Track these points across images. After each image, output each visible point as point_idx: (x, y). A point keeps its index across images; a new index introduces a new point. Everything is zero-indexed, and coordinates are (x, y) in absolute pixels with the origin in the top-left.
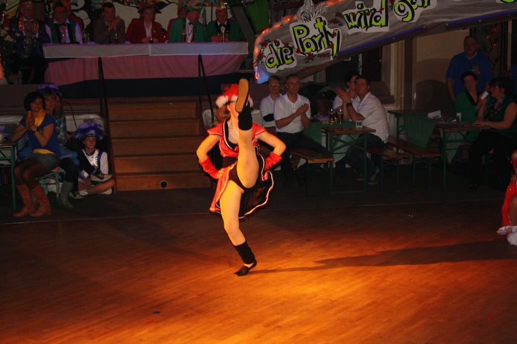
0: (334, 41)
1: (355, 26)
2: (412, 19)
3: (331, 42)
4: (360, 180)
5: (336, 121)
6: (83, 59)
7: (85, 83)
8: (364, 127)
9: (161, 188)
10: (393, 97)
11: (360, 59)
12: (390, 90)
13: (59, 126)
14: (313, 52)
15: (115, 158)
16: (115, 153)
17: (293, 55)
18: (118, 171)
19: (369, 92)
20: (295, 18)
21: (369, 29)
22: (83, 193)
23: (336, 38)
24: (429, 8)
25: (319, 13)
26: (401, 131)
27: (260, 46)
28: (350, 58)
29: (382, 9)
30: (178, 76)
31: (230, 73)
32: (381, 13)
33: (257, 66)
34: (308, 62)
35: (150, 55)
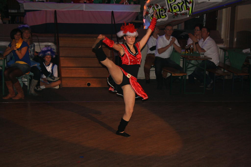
0: (190, 6)
3: (188, 7)
4: (202, 86)
5: (189, 52)
6: (46, 11)
7: (46, 24)
8: (205, 56)
9: (87, 86)
10: (223, 39)
11: (205, 17)
12: (221, 35)
13: (31, 49)
14: (178, 12)
15: (61, 68)
16: (62, 65)
17: (166, 14)
18: (63, 75)
19: (209, 36)
22: (43, 87)
23: (191, 4)
26: (226, 59)
27: (147, 8)
28: (199, 16)
30: (100, 23)
31: (129, 22)
33: (145, 19)
34: (174, 17)
35: (84, 10)
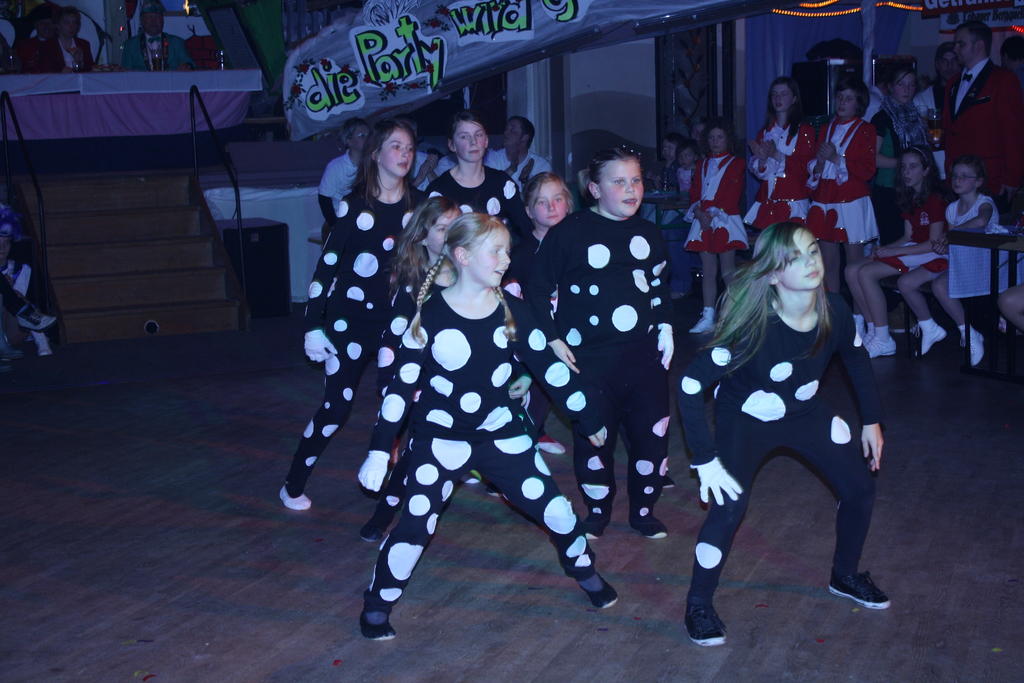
0: (434, 58)
1: (472, 31)
2: (574, 16)
3: (429, 62)
9: (147, 335)
11: (467, 97)
14: (395, 79)
15: (53, 282)
17: (357, 87)
18: (63, 305)
20: (358, 18)
21: (497, 35)
23: (437, 52)
25: (404, 8)
27: (295, 72)
30: (136, 134)
31: (229, 126)
32: (519, 7)
33: (291, 108)
34: (386, 98)
35: (82, 93)
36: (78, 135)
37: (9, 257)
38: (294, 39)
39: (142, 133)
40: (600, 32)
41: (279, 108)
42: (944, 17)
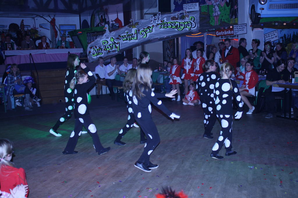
0: (118, 45)
1: (125, 40)
2: (146, 37)
9: (60, 102)
11: (125, 53)
14: (110, 50)
17: (102, 52)
20: (102, 38)
21: (130, 41)
23: (118, 44)
24: (152, 33)
27: (90, 49)
29: (135, 33)
32: (135, 35)
33: (89, 56)
34: (108, 54)
35: (46, 53)
36: (45, 62)
37: (32, 87)
38: (89, 42)
39: (58, 61)
40: (151, 40)
41: (86, 56)
42: (220, 37)
